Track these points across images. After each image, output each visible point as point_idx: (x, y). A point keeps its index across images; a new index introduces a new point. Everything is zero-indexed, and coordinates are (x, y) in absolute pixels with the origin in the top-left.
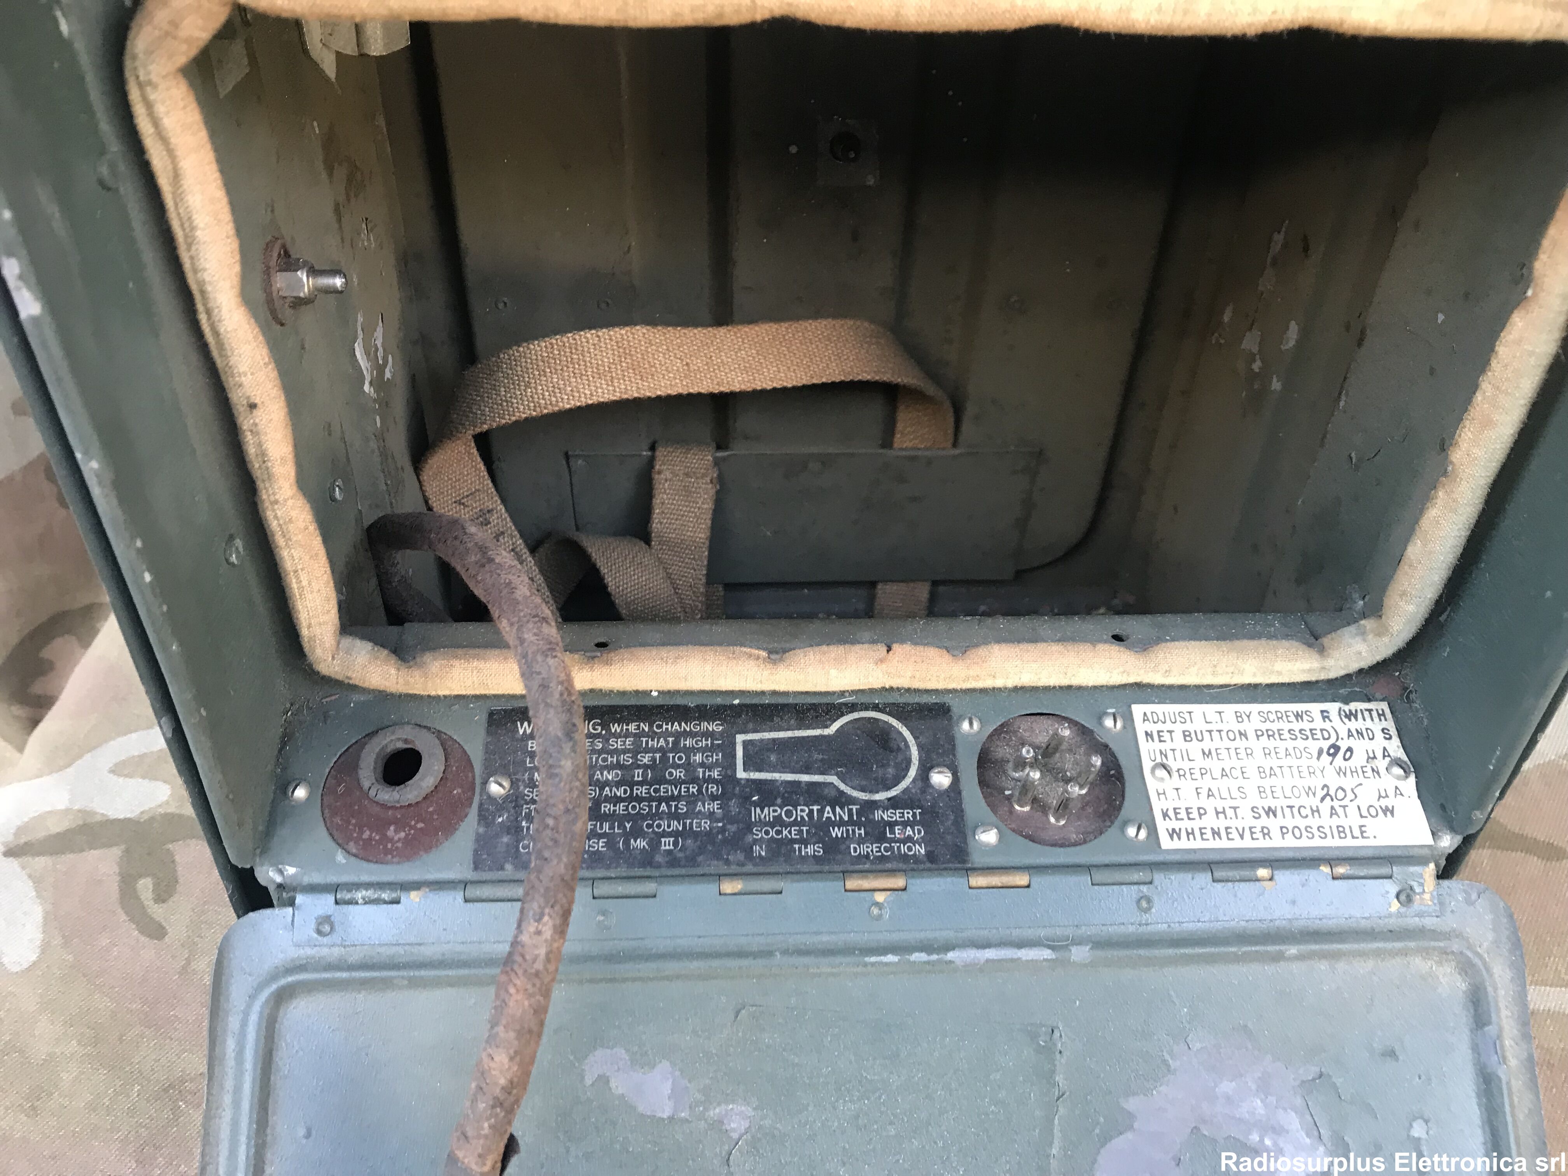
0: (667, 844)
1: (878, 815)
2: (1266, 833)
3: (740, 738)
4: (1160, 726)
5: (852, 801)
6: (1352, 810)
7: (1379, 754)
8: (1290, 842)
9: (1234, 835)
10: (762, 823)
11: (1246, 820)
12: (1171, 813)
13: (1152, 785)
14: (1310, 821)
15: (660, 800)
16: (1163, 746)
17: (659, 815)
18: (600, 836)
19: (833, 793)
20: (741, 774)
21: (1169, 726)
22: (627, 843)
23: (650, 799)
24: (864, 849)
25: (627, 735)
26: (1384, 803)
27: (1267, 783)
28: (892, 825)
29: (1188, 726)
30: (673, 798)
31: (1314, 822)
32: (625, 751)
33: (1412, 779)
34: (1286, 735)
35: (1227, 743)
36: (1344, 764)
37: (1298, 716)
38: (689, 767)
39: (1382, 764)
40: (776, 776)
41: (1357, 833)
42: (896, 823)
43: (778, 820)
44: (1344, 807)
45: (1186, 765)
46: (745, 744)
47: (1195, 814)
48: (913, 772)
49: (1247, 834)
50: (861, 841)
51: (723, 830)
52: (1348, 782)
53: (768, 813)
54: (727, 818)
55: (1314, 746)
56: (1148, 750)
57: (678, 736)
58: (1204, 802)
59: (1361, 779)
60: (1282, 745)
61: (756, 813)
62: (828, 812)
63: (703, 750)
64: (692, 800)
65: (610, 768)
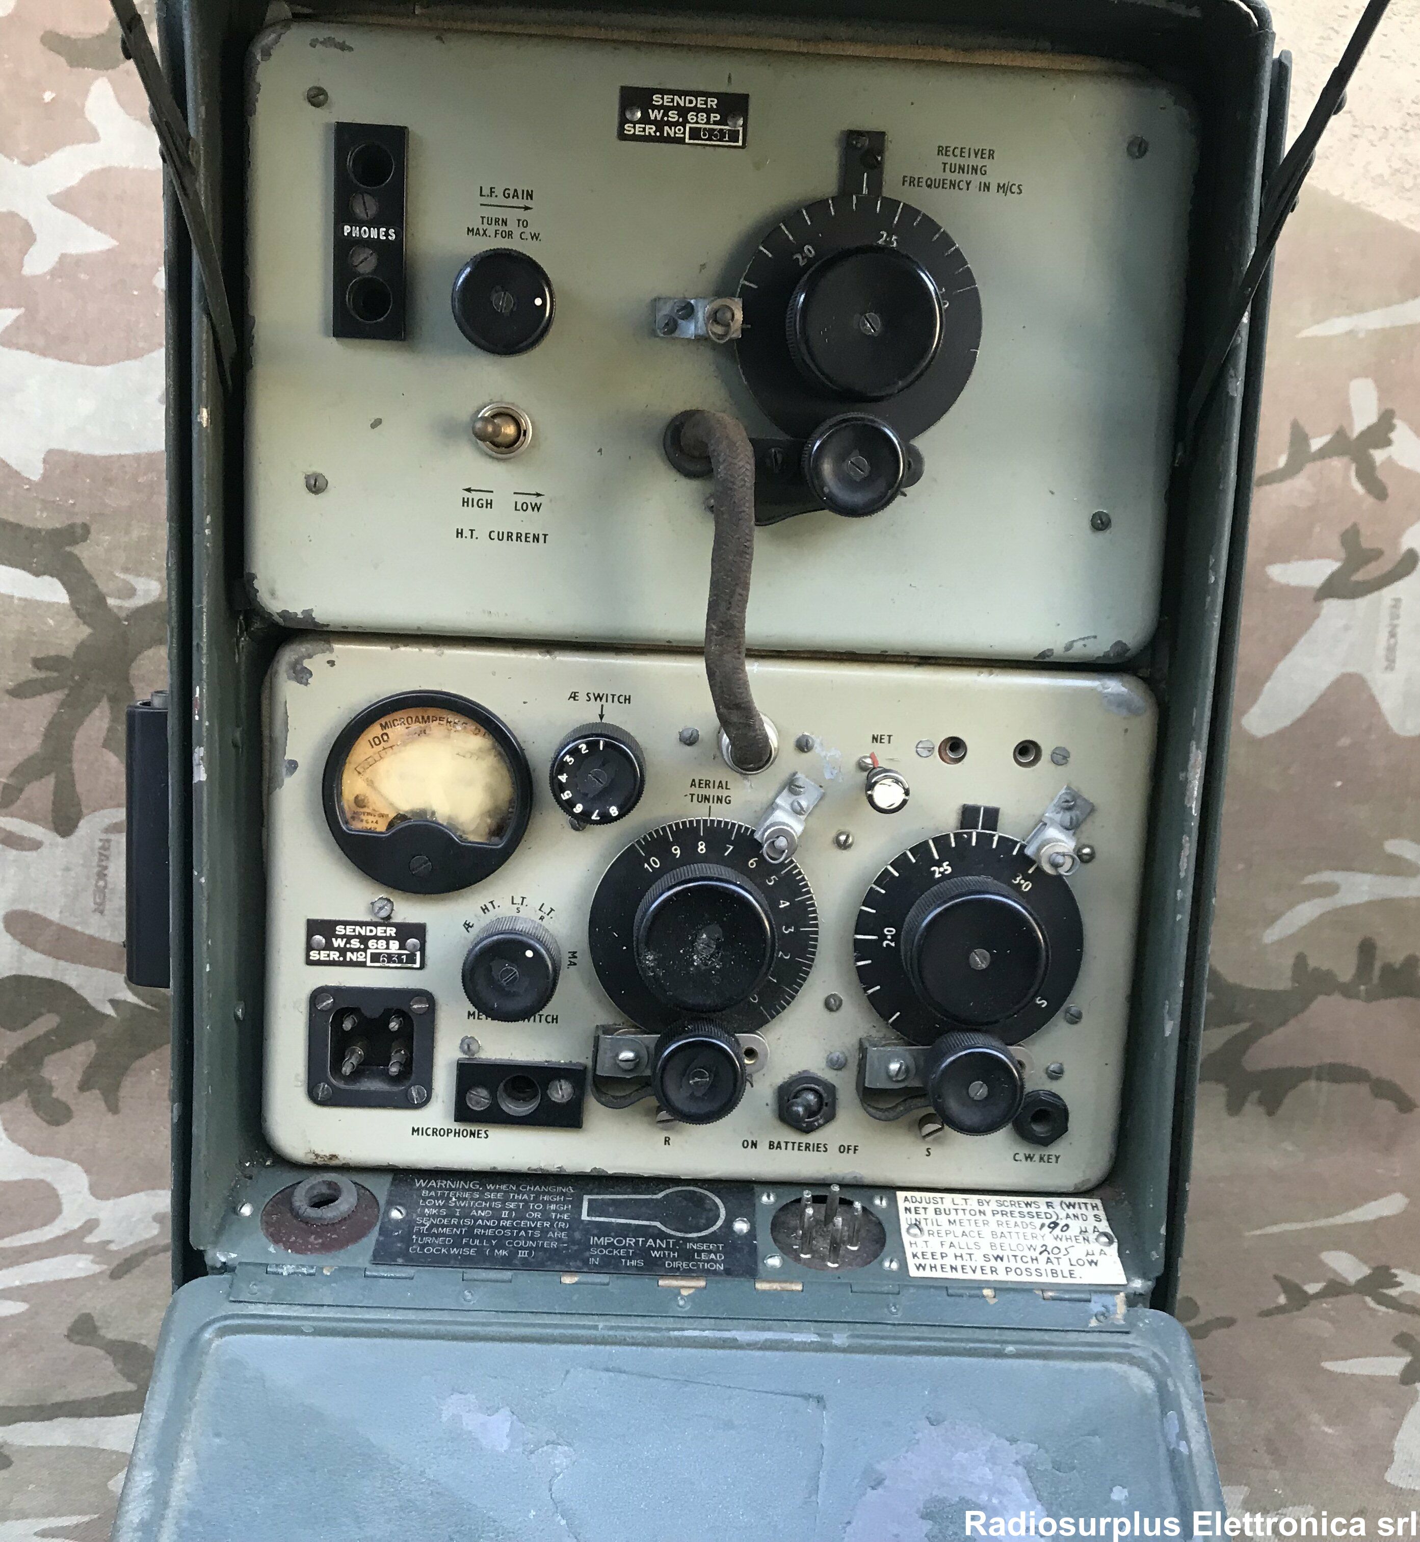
0: (522, 1254)
1: (689, 1246)
2: (993, 1271)
3: (586, 1198)
4: (917, 1205)
5: (671, 1237)
6: (1064, 1261)
7: (1091, 1229)
8: (1012, 1277)
9: (968, 1270)
10: (597, 1246)
11: (978, 1261)
12: (919, 1255)
13: (906, 1238)
14: (1029, 1265)
15: (520, 1229)
16: (918, 1217)
17: (518, 1237)
18: (471, 1247)
19: (656, 1232)
20: (585, 1217)
21: (924, 1204)
22: (492, 1251)
23: (513, 1228)
24: (676, 1264)
25: (499, 1191)
26: (1090, 1258)
27: (997, 1241)
28: (699, 1252)
29: (939, 1206)
30: (531, 1228)
31: (1033, 1266)
32: (495, 1200)
33: (1115, 1245)
34: (1017, 1214)
35: (968, 1216)
36: (1060, 1234)
37: (1027, 1204)
38: (544, 1212)
39: (1092, 1236)
40: (613, 1220)
41: (1067, 1274)
42: (703, 1251)
43: (611, 1245)
44: (1058, 1258)
45: (935, 1228)
46: (590, 1201)
47: (938, 1256)
48: (720, 1223)
49: (979, 1270)
50: (674, 1259)
51: (567, 1248)
52: (1063, 1245)
53: (604, 1241)
54: (572, 1241)
55: (1038, 1222)
56: (905, 1219)
57: (538, 1194)
58: (945, 1249)
59: (1074, 1243)
60: (1012, 1221)
61: (593, 1240)
62: (650, 1242)
63: (556, 1203)
64: (544, 1231)
65: (482, 1209)
